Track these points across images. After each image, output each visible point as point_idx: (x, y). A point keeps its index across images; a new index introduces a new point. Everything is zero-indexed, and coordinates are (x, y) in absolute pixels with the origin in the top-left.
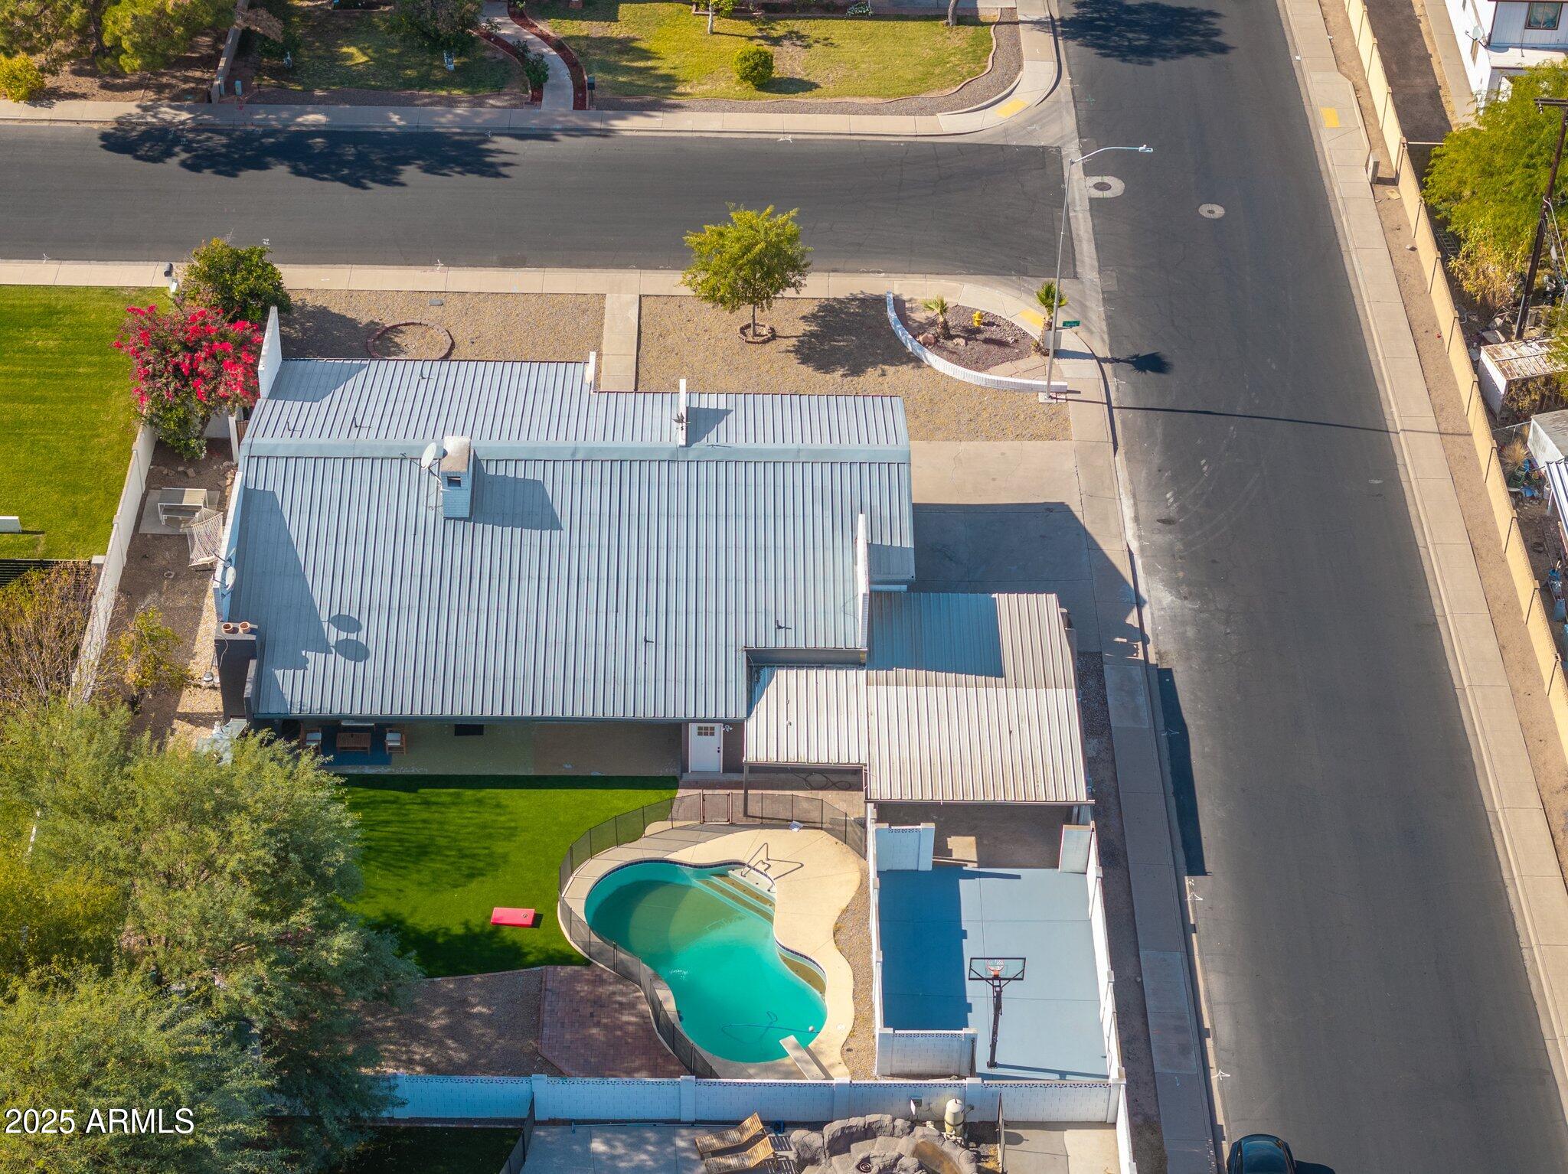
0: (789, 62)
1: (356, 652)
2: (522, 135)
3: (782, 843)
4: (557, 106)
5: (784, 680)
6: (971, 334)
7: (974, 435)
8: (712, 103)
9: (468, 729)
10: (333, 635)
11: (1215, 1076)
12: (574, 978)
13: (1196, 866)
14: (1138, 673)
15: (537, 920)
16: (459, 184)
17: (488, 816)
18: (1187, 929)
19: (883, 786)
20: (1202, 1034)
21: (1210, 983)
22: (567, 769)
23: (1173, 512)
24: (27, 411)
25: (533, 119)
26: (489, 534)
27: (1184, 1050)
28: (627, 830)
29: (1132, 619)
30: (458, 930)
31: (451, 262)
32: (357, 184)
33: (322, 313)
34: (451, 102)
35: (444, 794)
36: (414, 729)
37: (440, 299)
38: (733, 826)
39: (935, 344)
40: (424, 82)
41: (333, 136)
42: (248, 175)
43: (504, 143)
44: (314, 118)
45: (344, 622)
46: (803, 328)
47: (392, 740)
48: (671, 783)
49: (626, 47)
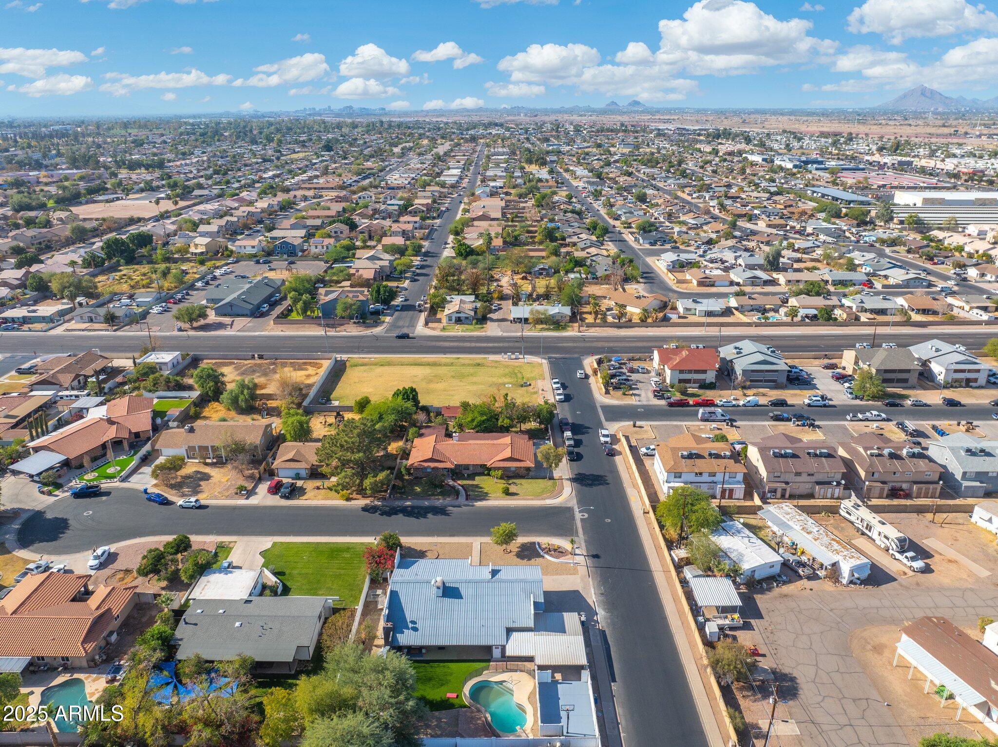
0: (512, 489)
1: (415, 629)
2: (454, 507)
3: (516, 676)
4: (462, 499)
5: (515, 635)
6: (555, 550)
7: (557, 574)
8: (496, 499)
9: (441, 648)
10: (410, 625)
11: (622, 735)
12: (466, 711)
13: (614, 680)
14: (597, 632)
15: (457, 696)
16: (440, 518)
17: (446, 670)
18: (613, 696)
19: (539, 661)
20: (618, 724)
21: (619, 710)
22: (465, 658)
23: (603, 591)
24: (342, 572)
25: (456, 503)
26: (446, 600)
27: (614, 728)
28: (479, 673)
29: (595, 618)
30: (439, 699)
31: (439, 535)
32: (417, 518)
33: (410, 548)
34: (439, 499)
35: (436, 664)
36: (429, 648)
37: (436, 544)
38: (504, 672)
39: (547, 553)
40: (433, 495)
41: (412, 507)
42: (393, 517)
43: (450, 508)
44: (408, 503)
45: (413, 622)
46: (517, 550)
47: (424, 651)
48: (489, 661)
49: (477, 486)
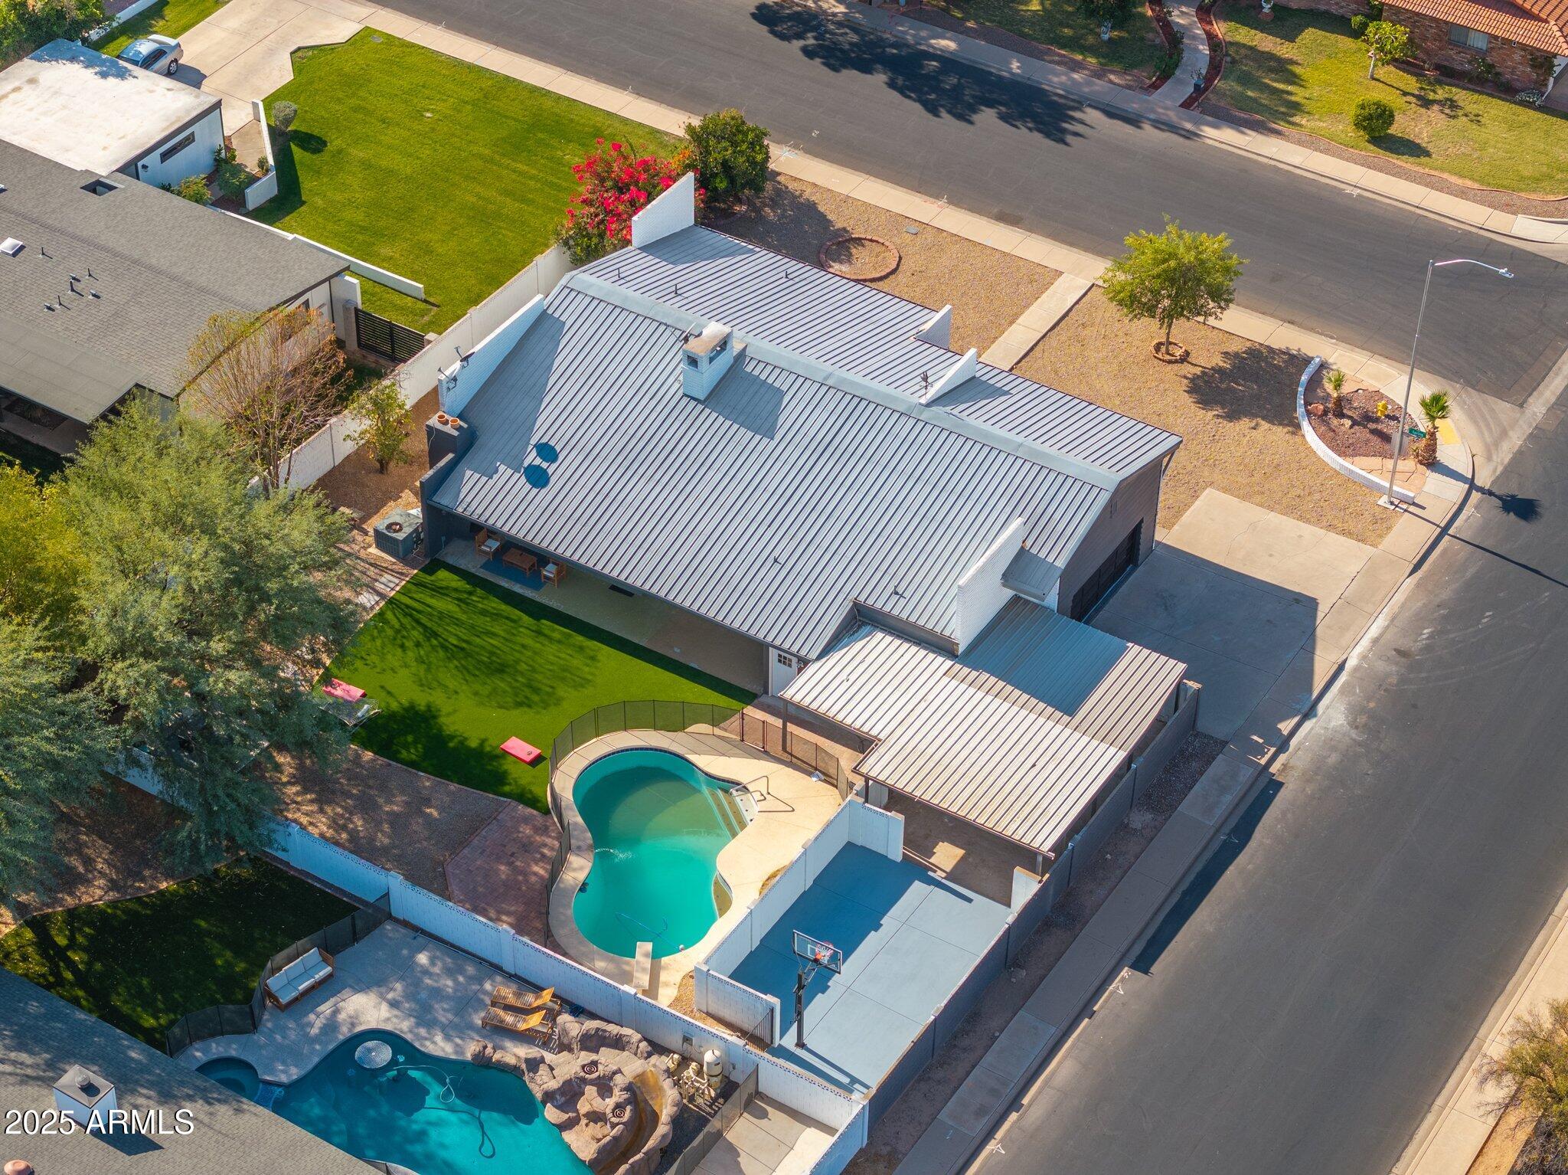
0: (1409, 123)
2: (1111, 113)
4: (1167, 100)
5: (878, 644)
6: (1366, 418)
7: (1290, 510)
8: (1312, 141)
9: (621, 591)
10: (532, 458)
11: (991, 1146)
12: (526, 820)
13: (1143, 964)
14: (1246, 775)
15: (537, 761)
16: (1027, 139)
17: (577, 662)
18: (1086, 1010)
19: (877, 766)
20: (1014, 1104)
21: (1062, 1067)
22: (675, 653)
23: (1414, 646)
25: (1134, 103)
27: (981, 1112)
28: (676, 719)
29: (1285, 727)
30: (473, 744)
31: (956, 201)
32: (933, 109)
33: (811, 208)
34: (1076, 66)
35: (558, 631)
36: (572, 573)
38: (766, 754)
39: (1320, 419)
40: (1073, 44)
41: (948, 63)
42: (850, 75)
43: (1092, 115)
44: (947, 44)
45: (547, 452)
46: (1218, 361)
47: (549, 571)
48: (748, 697)
49: (1282, 68)
